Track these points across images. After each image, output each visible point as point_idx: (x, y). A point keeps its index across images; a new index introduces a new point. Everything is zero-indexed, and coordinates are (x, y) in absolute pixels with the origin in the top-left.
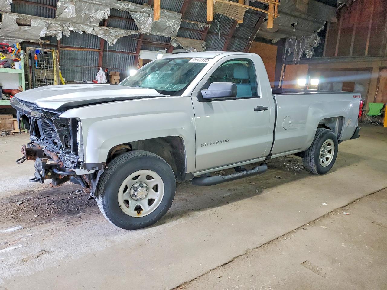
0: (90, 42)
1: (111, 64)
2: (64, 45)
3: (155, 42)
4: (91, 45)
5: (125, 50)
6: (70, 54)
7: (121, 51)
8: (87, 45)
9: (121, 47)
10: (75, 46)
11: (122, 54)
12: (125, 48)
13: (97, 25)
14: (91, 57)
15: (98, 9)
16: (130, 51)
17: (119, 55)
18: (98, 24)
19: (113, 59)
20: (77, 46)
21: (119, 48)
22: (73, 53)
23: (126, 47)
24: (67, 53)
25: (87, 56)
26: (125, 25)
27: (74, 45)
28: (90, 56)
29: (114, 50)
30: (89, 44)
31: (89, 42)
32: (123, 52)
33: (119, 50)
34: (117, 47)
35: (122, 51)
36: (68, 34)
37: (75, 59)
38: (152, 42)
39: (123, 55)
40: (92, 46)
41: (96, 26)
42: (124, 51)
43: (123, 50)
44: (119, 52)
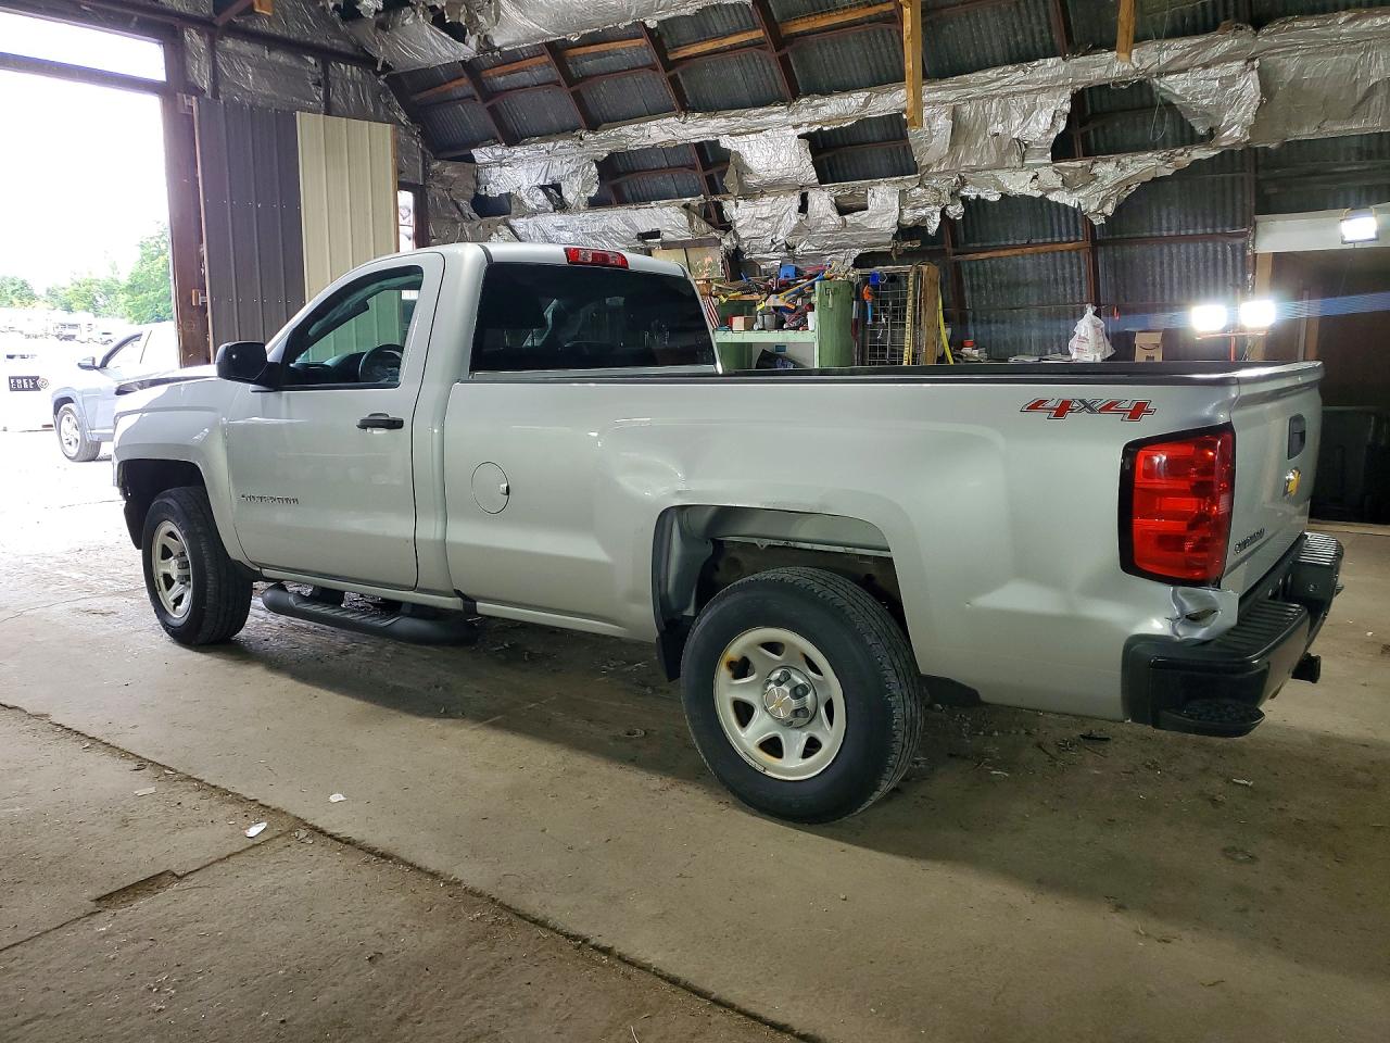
0: (1059, 220)
1: (1150, 288)
2: (978, 245)
3: (1355, 168)
4: (1064, 231)
5: (1205, 227)
6: (1000, 271)
7: (1183, 233)
8: (1049, 232)
9: (1182, 217)
10: (1010, 243)
11: (1192, 247)
12: (1200, 219)
13: (1048, 161)
14: (1072, 272)
15: (1033, 108)
16: (1209, 230)
17: (1179, 252)
18: (1049, 155)
19: (1158, 269)
20: (1018, 242)
21: (1174, 222)
22: (1010, 266)
23: (1204, 215)
24: (991, 267)
25: (1056, 270)
26: (1178, 129)
27: (1007, 240)
28: (1067, 270)
29: (1155, 233)
30: (1056, 227)
31: (1055, 220)
32: (1194, 238)
33: (1173, 233)
34: (1164, 222)
35: (1191, 232)
36: (956, 211)
37: (1018, 284)
38: (1338, 169)
39: (1196, 248)
40: (1068, 233)
41: (1045, 165)
42: (1200, 231)
43: (1195, 229)
44: (1178, 239)
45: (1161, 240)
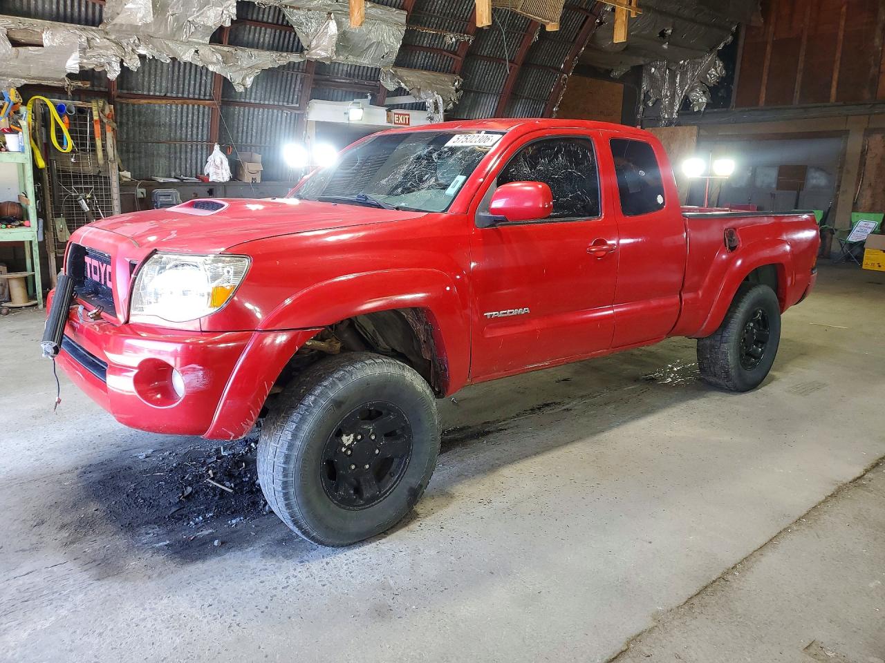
0: (189, 83)
1: (240, 134)
2: (125, 92)
3: (344, 81)
4: (192, 89)
5: (274, 101)
6: (140, 114)
7: (262, 102)
9: (263, 92)
10: (151, 94)
11: (266, 111)
12: (272, 96)
13: (206, 42)
14: (193, 120)
15: (207, 3)
16: (285, 104)
17: (258, 113)
18: (209, 38)
20: (157, 94)
21: (259, 95)
22: (149, 111)
23: (275, 94)
24: (133, 110)
25: (182, 116)
26: (272, 40)
27: (149, 91)
28: (190, 118)
29: (247, 101)
30: (187, 87)
32: (268, 106)
33: (258, 102)
34: (253, 94)
35: (267, 102)
36: (134, 64)
37: (152, 125)
38: (337, 80)
40: (194, 93)
41: (203, 44)
42: (271, 103)
43: (269, 100)
44: (260, 106)
45: (250, 104)
